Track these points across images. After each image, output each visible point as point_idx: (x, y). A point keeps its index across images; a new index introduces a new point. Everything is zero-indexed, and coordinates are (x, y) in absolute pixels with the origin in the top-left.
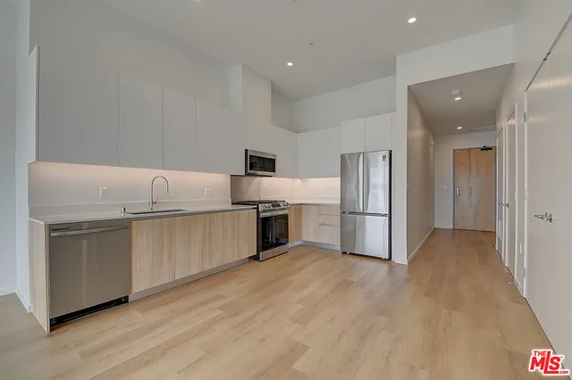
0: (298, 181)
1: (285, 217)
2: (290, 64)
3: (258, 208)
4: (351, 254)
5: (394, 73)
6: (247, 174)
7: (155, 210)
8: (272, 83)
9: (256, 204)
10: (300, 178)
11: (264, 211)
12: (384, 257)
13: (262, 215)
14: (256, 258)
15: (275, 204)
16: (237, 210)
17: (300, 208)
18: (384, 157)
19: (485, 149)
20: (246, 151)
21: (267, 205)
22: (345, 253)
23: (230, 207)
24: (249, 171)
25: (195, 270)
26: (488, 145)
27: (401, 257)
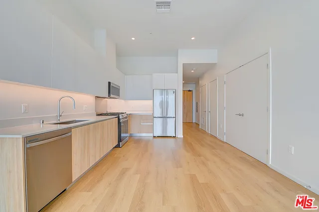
2: (133, 39)
3: (118, 117)
4: (158, 137)
7: (61, 121)
12: (172, 136)
13: (121, 121)
14: (118, 146)
16: (110, 119)
18: (174, 92)
19: (190, 91)
20: (109, 83)
26: (191, 90)
27: (180, 135)
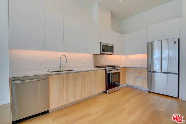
0: (124, 56)
1: (119, 73)
3: (106, 69)
4: (153, 93)
6: (101, 54)
7: (62, 70)
8: (112, 12)
9: (105, 67)
10: (125, 55)
11: (109, 71)
12: (175, 97)
13: (108, 72)
15: (114, 67)
16: (96, 70)
17: (125, 69)
20: (100, 43)
21: (110, 68)
22: (150, 92)
23: (94, 69)
24: (102, 52)
25: (78, 98)
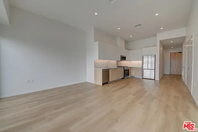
1: (129, 70)
5: (156, 36)
6: (121, 61)
8: (125, 40)
9: (123, 67)
12: (153, 79)
17: (131, 68)
18: (153, 56)
20: (121, 56)
21: (126, 67)
22: (143, 78)
23: (117, 68)
